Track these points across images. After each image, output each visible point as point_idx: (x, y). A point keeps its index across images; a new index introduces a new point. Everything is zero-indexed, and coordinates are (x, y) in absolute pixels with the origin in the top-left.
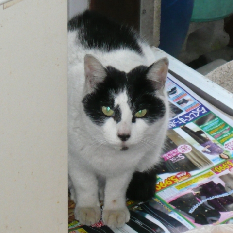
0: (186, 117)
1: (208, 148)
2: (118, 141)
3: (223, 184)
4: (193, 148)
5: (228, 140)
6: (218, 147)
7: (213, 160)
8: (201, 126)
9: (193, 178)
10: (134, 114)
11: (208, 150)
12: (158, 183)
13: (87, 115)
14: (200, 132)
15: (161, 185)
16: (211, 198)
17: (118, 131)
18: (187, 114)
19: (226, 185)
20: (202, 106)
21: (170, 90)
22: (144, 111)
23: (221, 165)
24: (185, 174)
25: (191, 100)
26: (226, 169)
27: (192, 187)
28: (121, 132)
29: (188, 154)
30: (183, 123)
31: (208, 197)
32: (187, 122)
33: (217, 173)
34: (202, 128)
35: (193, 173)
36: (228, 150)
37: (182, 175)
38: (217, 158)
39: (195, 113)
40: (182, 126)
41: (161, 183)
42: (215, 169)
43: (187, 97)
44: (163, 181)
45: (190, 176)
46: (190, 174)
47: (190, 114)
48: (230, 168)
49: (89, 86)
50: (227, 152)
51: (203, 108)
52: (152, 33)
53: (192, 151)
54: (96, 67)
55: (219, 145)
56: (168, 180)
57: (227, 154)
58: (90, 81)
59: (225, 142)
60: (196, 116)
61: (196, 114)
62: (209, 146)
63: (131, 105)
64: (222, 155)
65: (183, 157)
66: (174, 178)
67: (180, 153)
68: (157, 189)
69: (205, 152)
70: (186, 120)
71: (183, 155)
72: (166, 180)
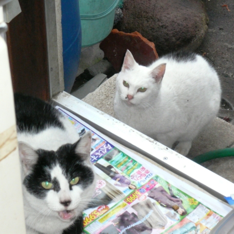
0: (97, 154)
1: (119, 181)
2: (62, 207)
3: (136, 213)
4: (107, 182)
5: (132, 171)
6: (126, 178)
7: (125, 192)
8: (110, 162)
9: (111, 210)
10: (69, 182)
11: (119, 183)
12: (84, 219)
13: (31, 193)
14: (110, 167)
15: (87, 220)
16: (128, 228)
17: (60, 199)
18: (97, 151)
19: (138, 214)
20: (108, 143)
21: (80, 132)
22: (77, 179)
23: (131, 195)
24: (104, 207)
25: (98, 139)
26: (136, 198)
27: (112, 219)
28: (63, 200)
29: (104, 188)
30: (95, 160)
31: (126, 226)
32: (98, 159)
33: (129, 203)
34: (110, 163)
35: (110, 205)
36: (134, 181)
37: (102, 208)
38: (127, 189)
39: (102, 150)
40: (95, 163)
41: (86, 219)
42: (127, 199)
43: (95, 137)
44: (88, 216)
45: (109, 209)
46: (108, 207)
47: (99, 151)
48: (139, 198)
49: (25, 169)
50: (134, 182)
51: (108, 145)
52: (59, 83)
53: (107, 186)
54: (28, 151)
55: (127, 177)
56: (92, 215)
57: (134, 184)
58: (26, 165)
59: (130, 173)
60: (104, 153)
61: (104, 150)
62: (118, 179)
63: (66, 175)
64: (130, 186)
65: (100, 192)
66: (96, 212)
67: (97, 188)
68: (84, 224)
69: (116, 185)
70: (97, 157)
71: (100, 189)
72: (90, 215)
